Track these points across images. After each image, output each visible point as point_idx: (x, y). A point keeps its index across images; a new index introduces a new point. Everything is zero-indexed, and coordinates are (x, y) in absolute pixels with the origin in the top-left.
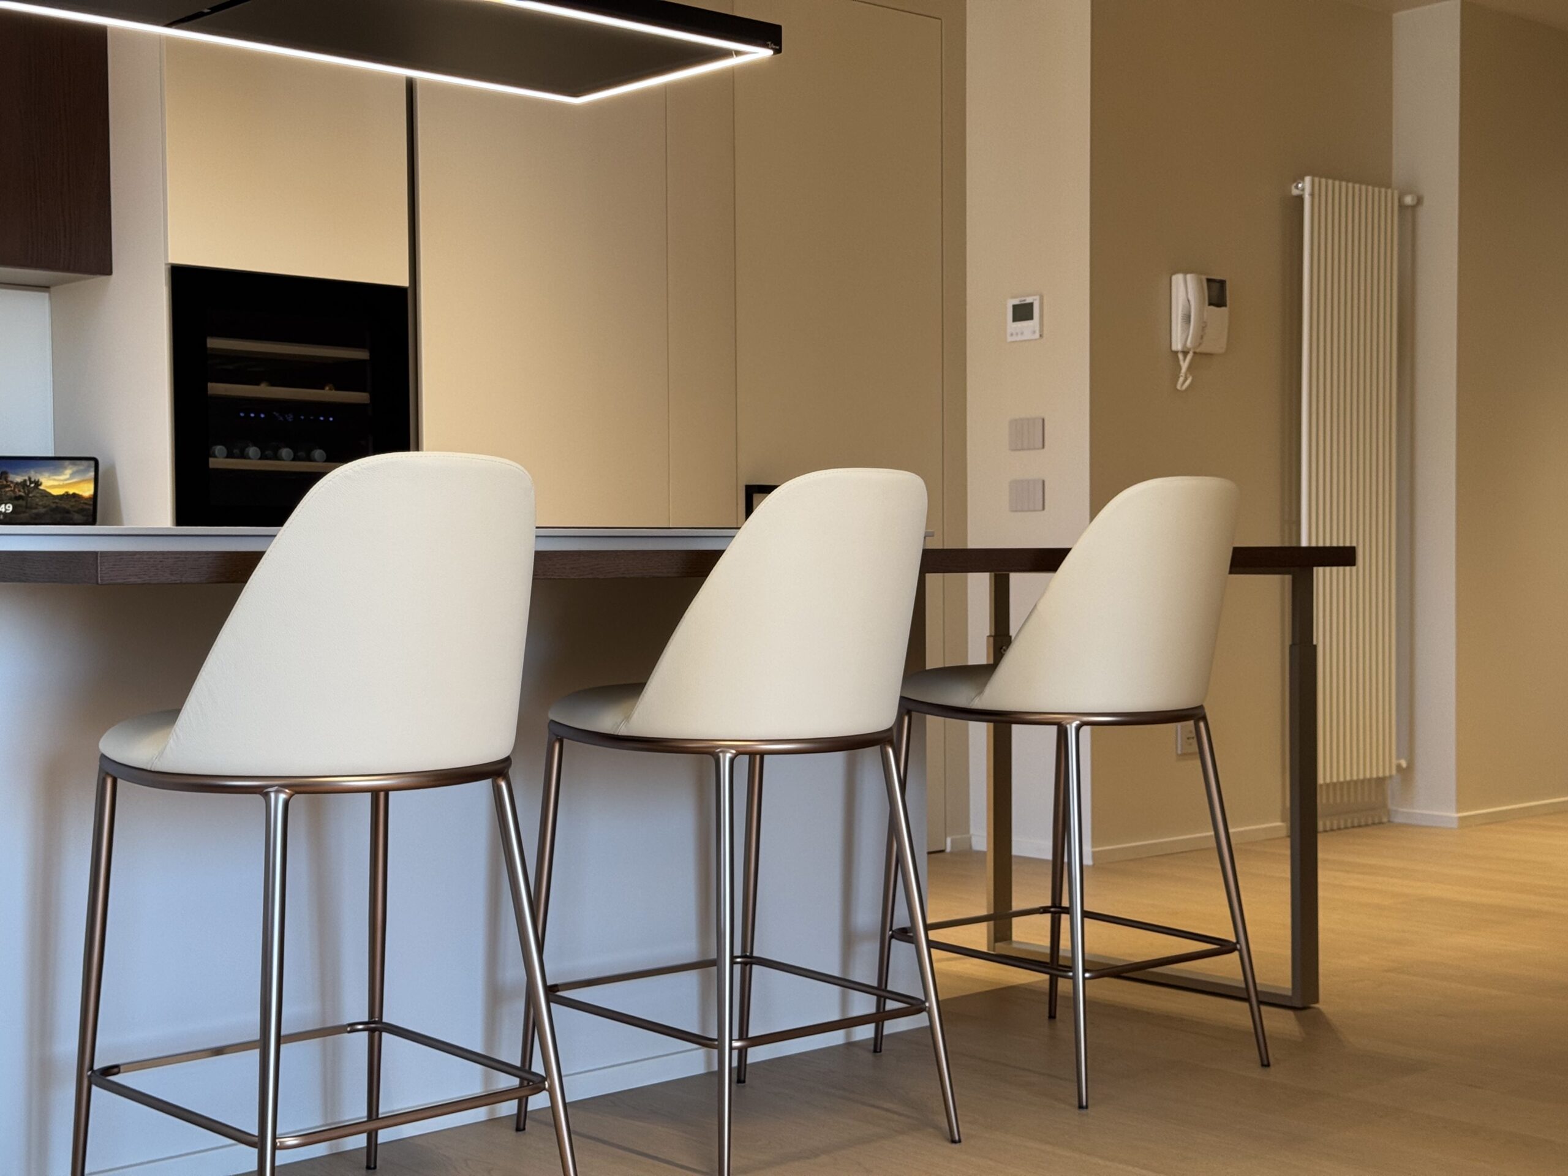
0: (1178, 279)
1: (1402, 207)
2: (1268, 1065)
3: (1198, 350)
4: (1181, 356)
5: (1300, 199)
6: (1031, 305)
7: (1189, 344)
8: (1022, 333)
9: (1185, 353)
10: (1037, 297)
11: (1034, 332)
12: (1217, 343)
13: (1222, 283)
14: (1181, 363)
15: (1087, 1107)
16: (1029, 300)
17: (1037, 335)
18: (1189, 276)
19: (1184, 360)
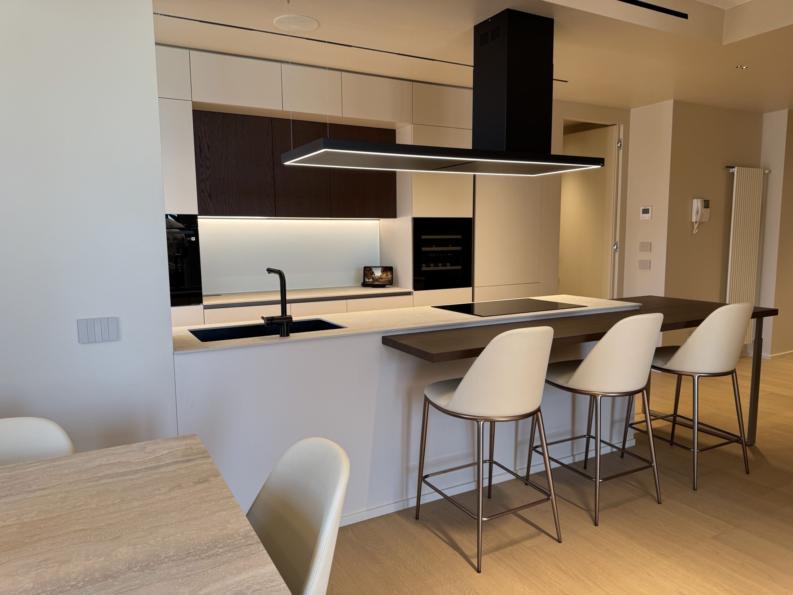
0: (695, 201)
1: (764, 174)
2: (749, 473)
3: (700, 221)
4: (695, 224)
5: (733, 173)
6: (648, 209)
7: (698, 220)
8: (645, 217)
9: (696, 223)
10: (651, 207)
11: (649, 217)
12: (706, 219)
13: (708, 201)
14: (695, 225)
15: (696, 490)
16: (648, 208)
17: (650, 218)
18: (699, 200)
19: (696, 224)
